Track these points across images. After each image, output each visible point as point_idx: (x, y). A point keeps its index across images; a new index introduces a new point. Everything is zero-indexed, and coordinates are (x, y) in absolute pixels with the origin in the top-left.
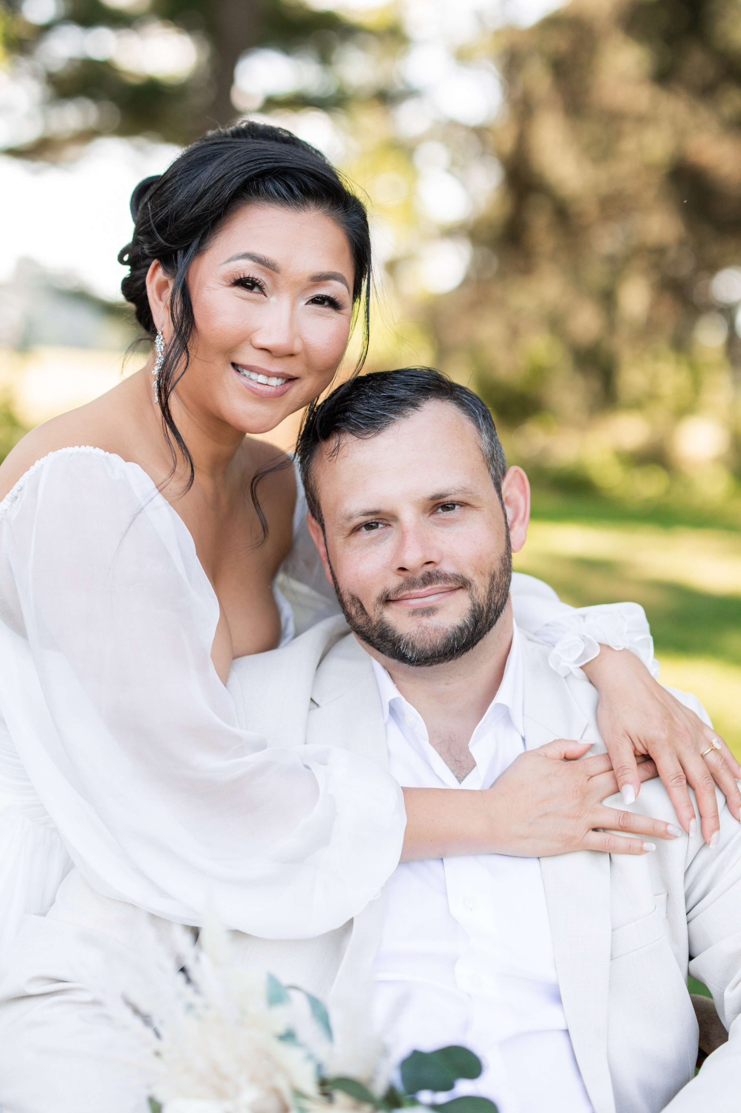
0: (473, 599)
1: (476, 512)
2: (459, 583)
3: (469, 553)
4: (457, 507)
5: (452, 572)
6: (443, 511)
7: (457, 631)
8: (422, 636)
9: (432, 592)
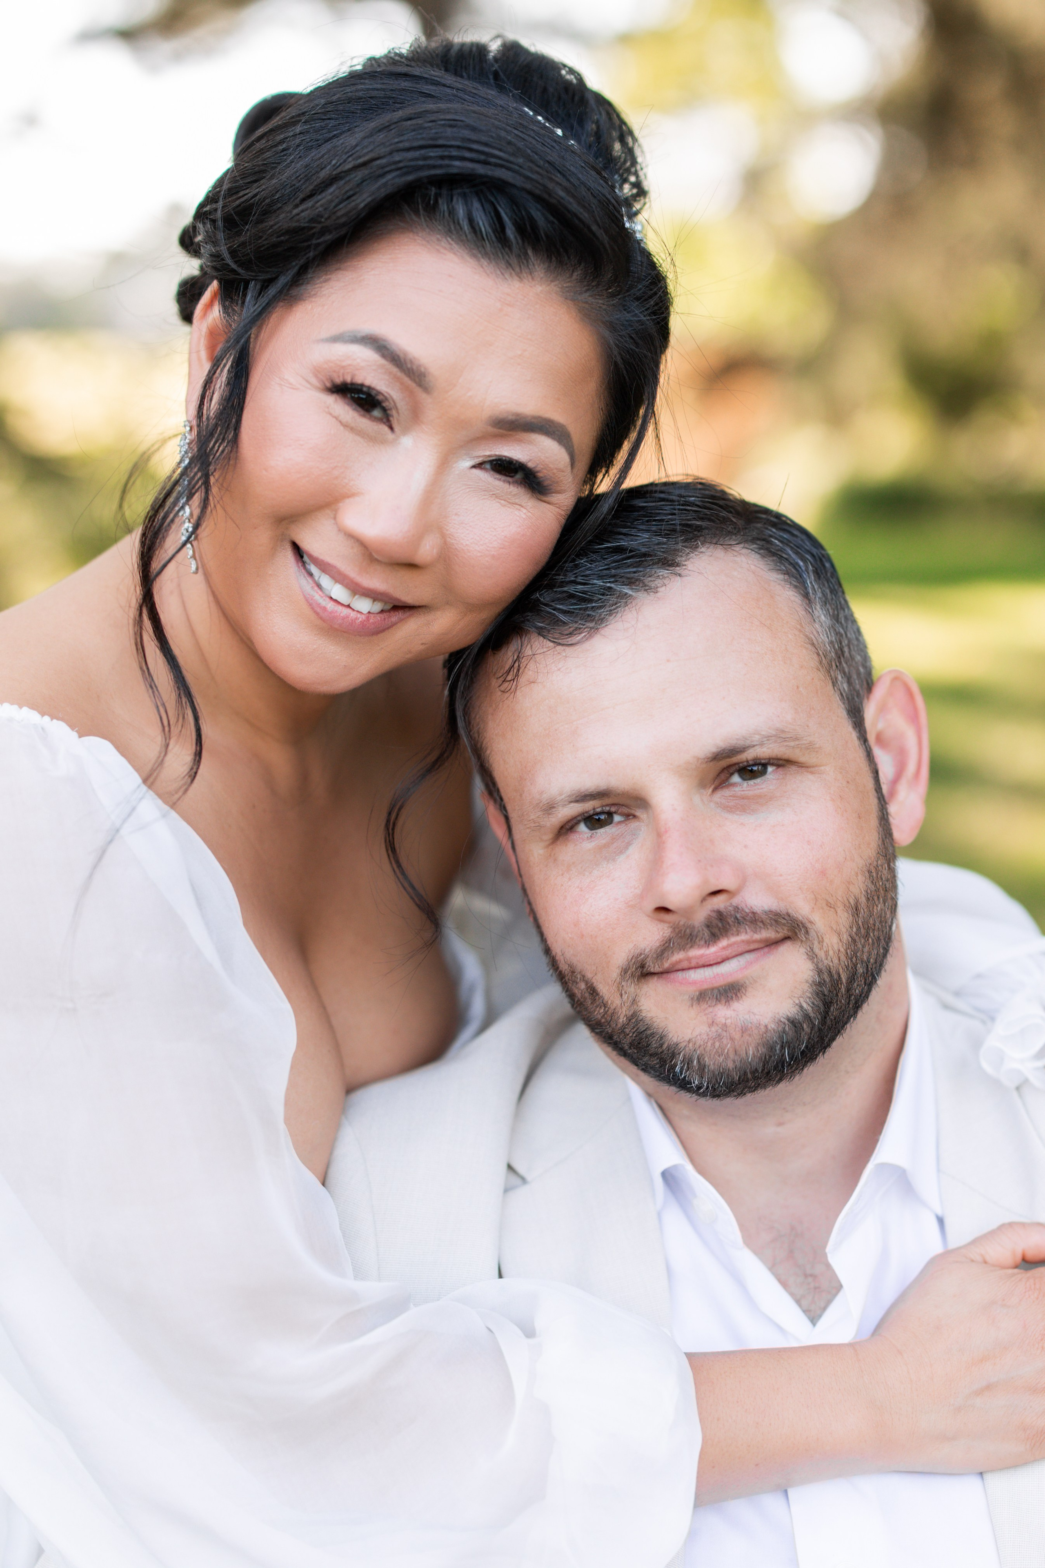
0: (815, 960)
1: (811, 777)
2: (783, 930)
3: (800, 866)
4: (770, 769)
5: (766, 908)
6: (744, 779)
7: (787, 1029)
8: (717, 1044)
9: (730, 951)
